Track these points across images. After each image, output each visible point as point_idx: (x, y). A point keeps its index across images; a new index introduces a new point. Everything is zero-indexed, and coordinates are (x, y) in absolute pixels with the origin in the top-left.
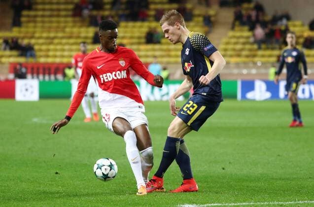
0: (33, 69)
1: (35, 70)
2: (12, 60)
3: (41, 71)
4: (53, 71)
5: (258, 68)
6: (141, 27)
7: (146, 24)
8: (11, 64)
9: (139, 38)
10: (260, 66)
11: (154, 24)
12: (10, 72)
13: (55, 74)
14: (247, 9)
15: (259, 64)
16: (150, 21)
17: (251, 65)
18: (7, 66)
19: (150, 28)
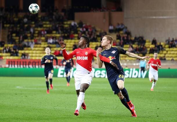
0: (18, 62)
1: (19, 63)
2: (8, 58)
3: (22, 63)
4: (27, 63)
5: (127, 63)
6: (71, 42)
7: (73, 41)
8: (7, 59)
9: (70, 47)
10: (128, 62)
11: (77, 41)
12: (7, 64)
13: (29, 65)
14: (122, 34)
15: (128, 61)
16: (75, 39)
17: (124, 61)
18: (6, 60)
19: (75, 42)
